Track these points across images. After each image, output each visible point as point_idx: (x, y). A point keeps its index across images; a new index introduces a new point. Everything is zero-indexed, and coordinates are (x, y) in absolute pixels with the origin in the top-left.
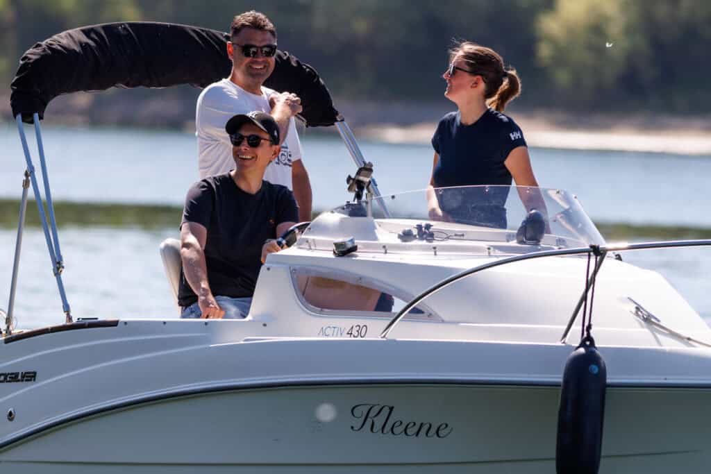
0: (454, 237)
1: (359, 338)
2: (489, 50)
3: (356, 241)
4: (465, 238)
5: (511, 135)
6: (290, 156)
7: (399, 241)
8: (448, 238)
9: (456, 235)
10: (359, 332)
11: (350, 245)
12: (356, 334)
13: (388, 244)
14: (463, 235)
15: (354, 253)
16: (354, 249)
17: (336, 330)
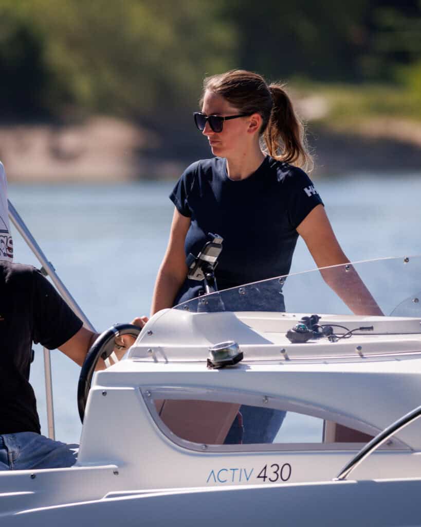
0: (359, 332)
1: (279, 484)
2: (255, 76)
3: (240, 346)
4: (375, 331)
5: (306, 190)
6: (11, 242)
7: (287, 343)
8: (350, 333)
9: (361, 329)
10: (279, 475)
11: (234, 353)
12: (274, 477)
13: (286, 347)
14: (372, 328)
15: (240, 363)
16: (240, 357)
17: (237, 473)
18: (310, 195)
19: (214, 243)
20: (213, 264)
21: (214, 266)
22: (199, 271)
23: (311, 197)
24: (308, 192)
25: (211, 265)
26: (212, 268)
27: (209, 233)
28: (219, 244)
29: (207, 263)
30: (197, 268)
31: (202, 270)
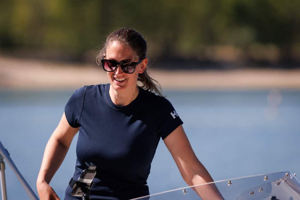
18: (174, 118)
19: (90, 170)
20: (89, 185)
21: (90, 186)
22: (79, 190)
23: (175, 119)
24: (173, 115)
25: (88, 186)
26: (89, 188)
27: (86, 163)
28: (93, 170)
29: (86, 184)
30: (77, 189)
31: (81, 189)
